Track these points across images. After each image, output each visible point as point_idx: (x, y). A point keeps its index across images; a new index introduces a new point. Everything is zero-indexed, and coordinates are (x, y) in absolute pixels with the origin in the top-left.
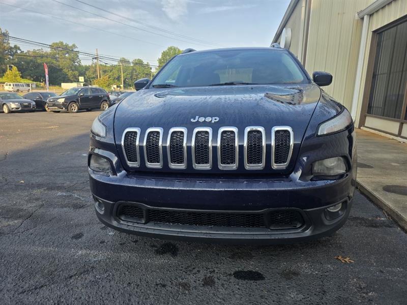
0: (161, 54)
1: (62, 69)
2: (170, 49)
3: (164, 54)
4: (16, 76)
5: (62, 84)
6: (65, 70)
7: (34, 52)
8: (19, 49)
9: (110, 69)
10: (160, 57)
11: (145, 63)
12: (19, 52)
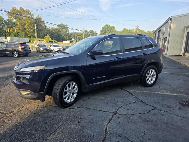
0: (102, 28)
1: (62, 35)
2: (106, 25)
3: (103, 28)
4: (48, 38)
5: (63, 41)
6: (63, 35)
7: (52, 28)
8: (47, 27)
9: (80, 34)
10: (101, 29)
11: (95, 32)
12: (46, 28)
